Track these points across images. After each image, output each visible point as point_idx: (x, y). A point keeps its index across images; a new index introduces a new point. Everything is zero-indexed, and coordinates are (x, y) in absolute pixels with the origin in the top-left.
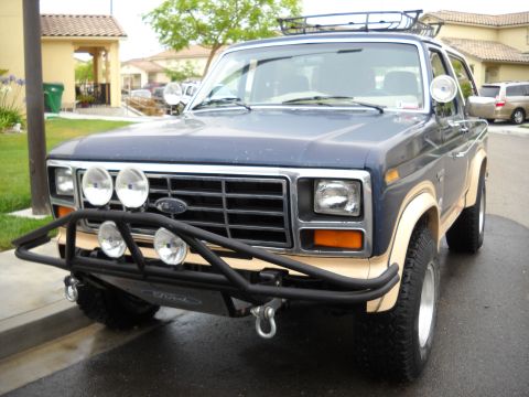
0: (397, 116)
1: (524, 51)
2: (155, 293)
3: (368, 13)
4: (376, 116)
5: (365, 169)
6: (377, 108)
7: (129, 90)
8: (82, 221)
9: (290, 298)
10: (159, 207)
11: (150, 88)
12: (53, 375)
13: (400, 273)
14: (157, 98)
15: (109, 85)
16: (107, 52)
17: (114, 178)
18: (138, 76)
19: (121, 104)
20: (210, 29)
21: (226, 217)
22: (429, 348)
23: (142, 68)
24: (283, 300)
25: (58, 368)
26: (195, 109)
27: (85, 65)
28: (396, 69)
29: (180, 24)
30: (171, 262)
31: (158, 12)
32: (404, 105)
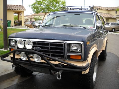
0: (89, 29)
1: (115, 16)
2: (33, 69)
3: (82, 6)
4: (84, 29)
5: (82, 41)
6: (84, 27)
7: (26, 22)
8: (16, 52)
9: (64, 70)
10: (34, 49)
11: (31, 22)
12: (9, 87)
13: (90, 65)
14: (32, 24)
15: (21, 21)
16: (21, 14)
17: (25, 42)
18: (28, 19)
19: (24, 25)
20: (45, 9)
21: (50, 52)
22: (95, 82)
23: (29, 17)
24: (63, 71)
25: (10, 86)
26: (42, 27)
27: (16, 16)
28: (87, 19)
29: (38, 8)
30: (37, 62)
31: (33, 5)
32: (90, 27)
